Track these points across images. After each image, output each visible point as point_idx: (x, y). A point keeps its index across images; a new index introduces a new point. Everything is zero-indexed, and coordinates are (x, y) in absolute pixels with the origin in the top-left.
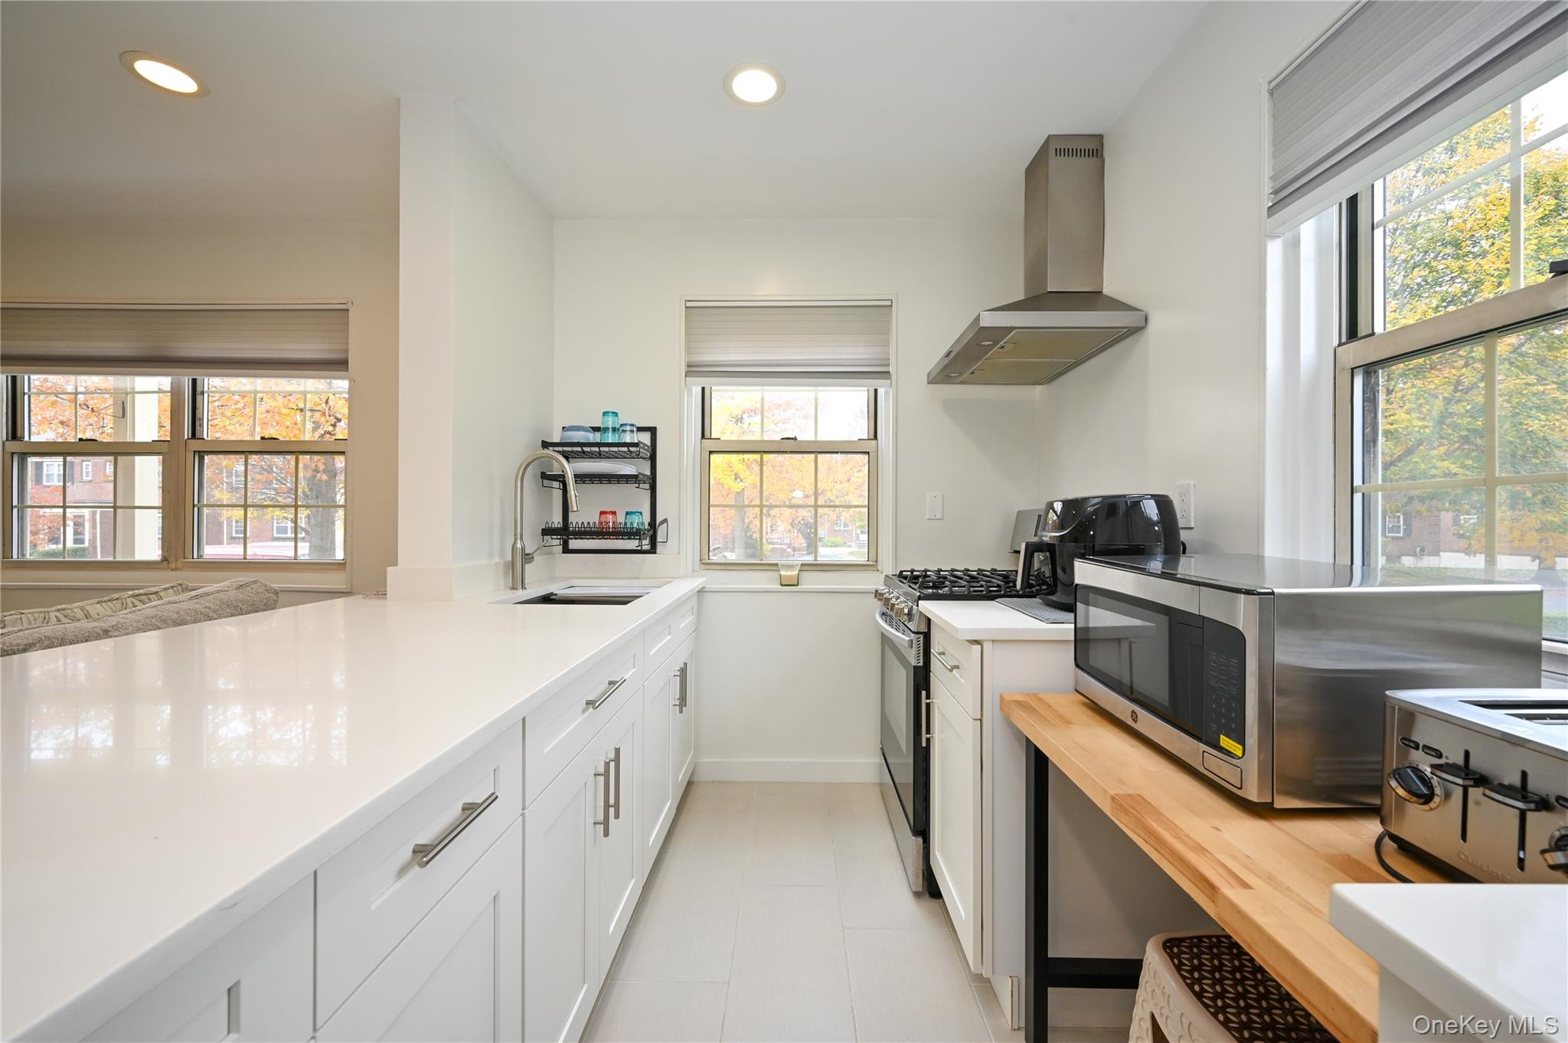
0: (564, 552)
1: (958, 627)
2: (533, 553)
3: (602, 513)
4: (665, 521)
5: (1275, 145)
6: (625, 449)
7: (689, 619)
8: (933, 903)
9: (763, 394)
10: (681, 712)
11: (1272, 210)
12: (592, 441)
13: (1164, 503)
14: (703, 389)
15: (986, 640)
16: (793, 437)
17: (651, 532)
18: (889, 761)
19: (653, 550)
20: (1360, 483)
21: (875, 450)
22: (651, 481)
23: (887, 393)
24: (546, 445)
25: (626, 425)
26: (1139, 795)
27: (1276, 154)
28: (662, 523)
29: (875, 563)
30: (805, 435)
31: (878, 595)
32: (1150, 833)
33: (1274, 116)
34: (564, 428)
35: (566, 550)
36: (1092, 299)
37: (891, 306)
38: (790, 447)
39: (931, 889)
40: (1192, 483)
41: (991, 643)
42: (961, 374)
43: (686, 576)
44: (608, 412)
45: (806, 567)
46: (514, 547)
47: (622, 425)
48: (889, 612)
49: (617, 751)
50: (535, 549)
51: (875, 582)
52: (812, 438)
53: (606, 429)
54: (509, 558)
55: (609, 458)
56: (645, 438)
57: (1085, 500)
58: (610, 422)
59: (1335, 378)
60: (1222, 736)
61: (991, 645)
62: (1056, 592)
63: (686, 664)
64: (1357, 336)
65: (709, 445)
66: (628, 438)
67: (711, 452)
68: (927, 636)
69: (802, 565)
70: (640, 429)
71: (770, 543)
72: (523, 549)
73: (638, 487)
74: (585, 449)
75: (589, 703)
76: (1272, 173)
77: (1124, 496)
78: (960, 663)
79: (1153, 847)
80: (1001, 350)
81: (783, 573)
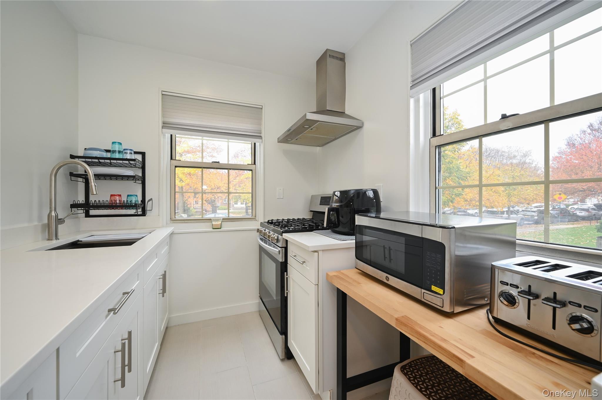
0: (86, 217)
1: (309, 245)
2: (64, 218)
3: (112, 195)
4: (151, 199)
5: (412, 64)
6: (127, 162)
7: (166, 248)
8: (290, 362)
9: (202, 141)
10: (163, 296)
11: (412, 87)
12: (105, 156)
13: (375, 192)
14: (171, 135)
15: (320, 250)
16: (218, 161)
17: (142, 206)
18: (264, 300)
19: (144, 214)
20: (438, 186)
21: (255, 169)
22: (142, 179)
23: (260, 145)
24: (72, 157)
25: (127, 149)
26: (405, 316)
27: (412, 68)
28: (149, 201)
29: (255, 217)
30: (223, 161)
31: (258, 230)
32: (420, 335)
33: (412, 54)
34: (85, 149)
35: (87, 215)
36: (342, 114)
37: (262, 108)
38: (216, 166)
39: (288, 356)
40: (382, 185)
41: (322, 251)
42: (292, 139)
43: (163, 227)
44: (115, 142)
45: (225, 220)
46: (49, 216)
47: (124, 150)
48: (265, 238)
49: (130, 333)
50: (66, 216)
51: (256, 225)
52: (226, 163)
53: (114, 152)
54: (46, 221)
55: (116, 166)
56: (139, 157)
57: (349, 191)
58: (117, 148)
59: (430, 149)
60: (432, 286)
61: (322, 252)
62: (339, 227)
63: (165, 272)
64: (435, 136)
65: (174, 163)
66: (128, 156)
67: (176, 167)
68: (286, 249)
69: (223, 219)
70: (136, 153)
71: (195, 209)
72: (57, 216)
73: (135, 182)
74: (101, 161)
75: (110, 311)
76: (412, 74)
77: (362, 190)
78: (306, 260)
79: (423, 341)
80: (311, 130)
81: (214, 223)
